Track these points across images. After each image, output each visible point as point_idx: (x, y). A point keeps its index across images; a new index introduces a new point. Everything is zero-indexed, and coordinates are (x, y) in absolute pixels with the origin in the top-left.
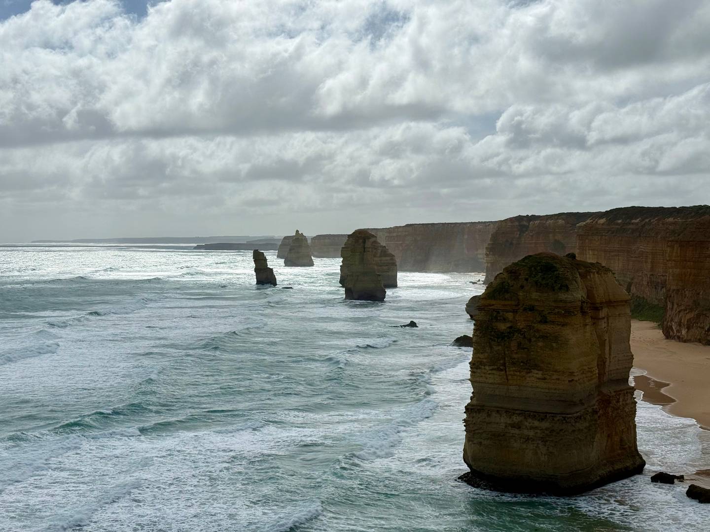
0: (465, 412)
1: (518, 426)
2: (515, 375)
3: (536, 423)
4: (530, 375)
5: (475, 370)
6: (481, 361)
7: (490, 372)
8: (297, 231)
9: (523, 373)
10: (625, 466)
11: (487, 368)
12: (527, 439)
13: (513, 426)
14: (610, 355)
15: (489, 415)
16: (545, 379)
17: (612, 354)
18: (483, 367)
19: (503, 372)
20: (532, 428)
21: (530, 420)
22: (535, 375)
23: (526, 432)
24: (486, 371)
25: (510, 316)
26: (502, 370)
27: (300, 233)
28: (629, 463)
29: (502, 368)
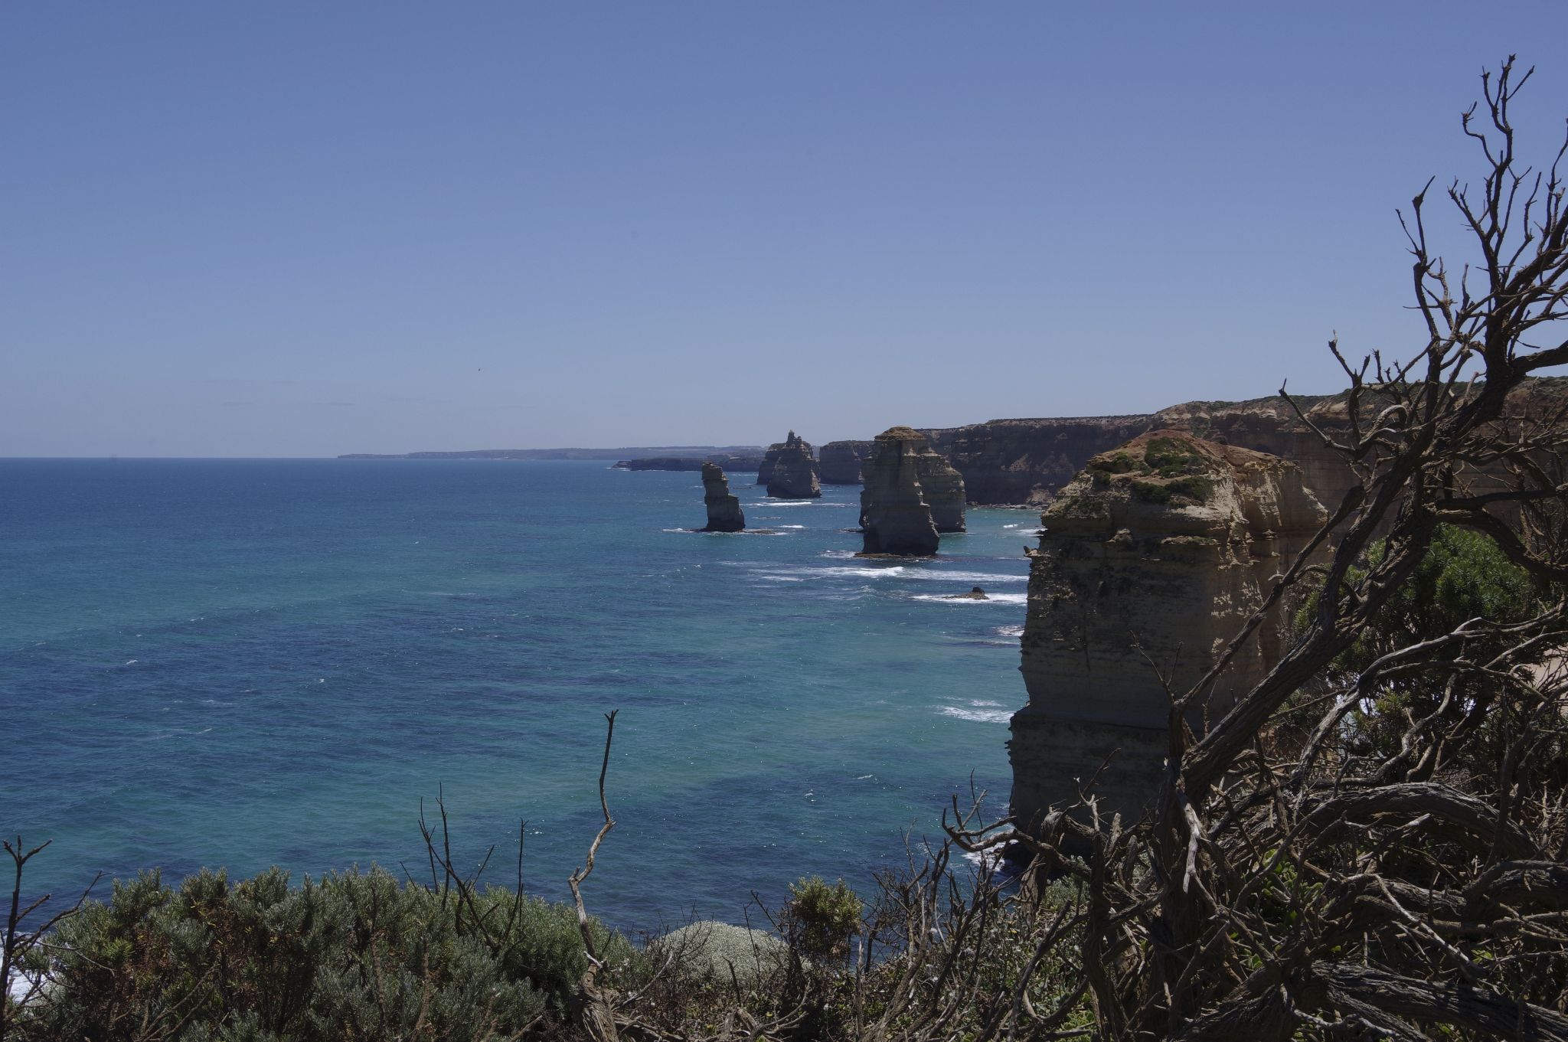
4: (1130, 657)
6: (1041, 634)
7: (1056, 653)
8: (791, 435)
9: (1117, 655)
11: (1051, 645)
15: (1052, 733)
18: (1043, 644)
19: (1080, 654)
20: (1131, 756)
21: (1128, 741)
22: (1139, 659)
24: (1049, 652)
26: (1077, 650)
29: (1080, 645)
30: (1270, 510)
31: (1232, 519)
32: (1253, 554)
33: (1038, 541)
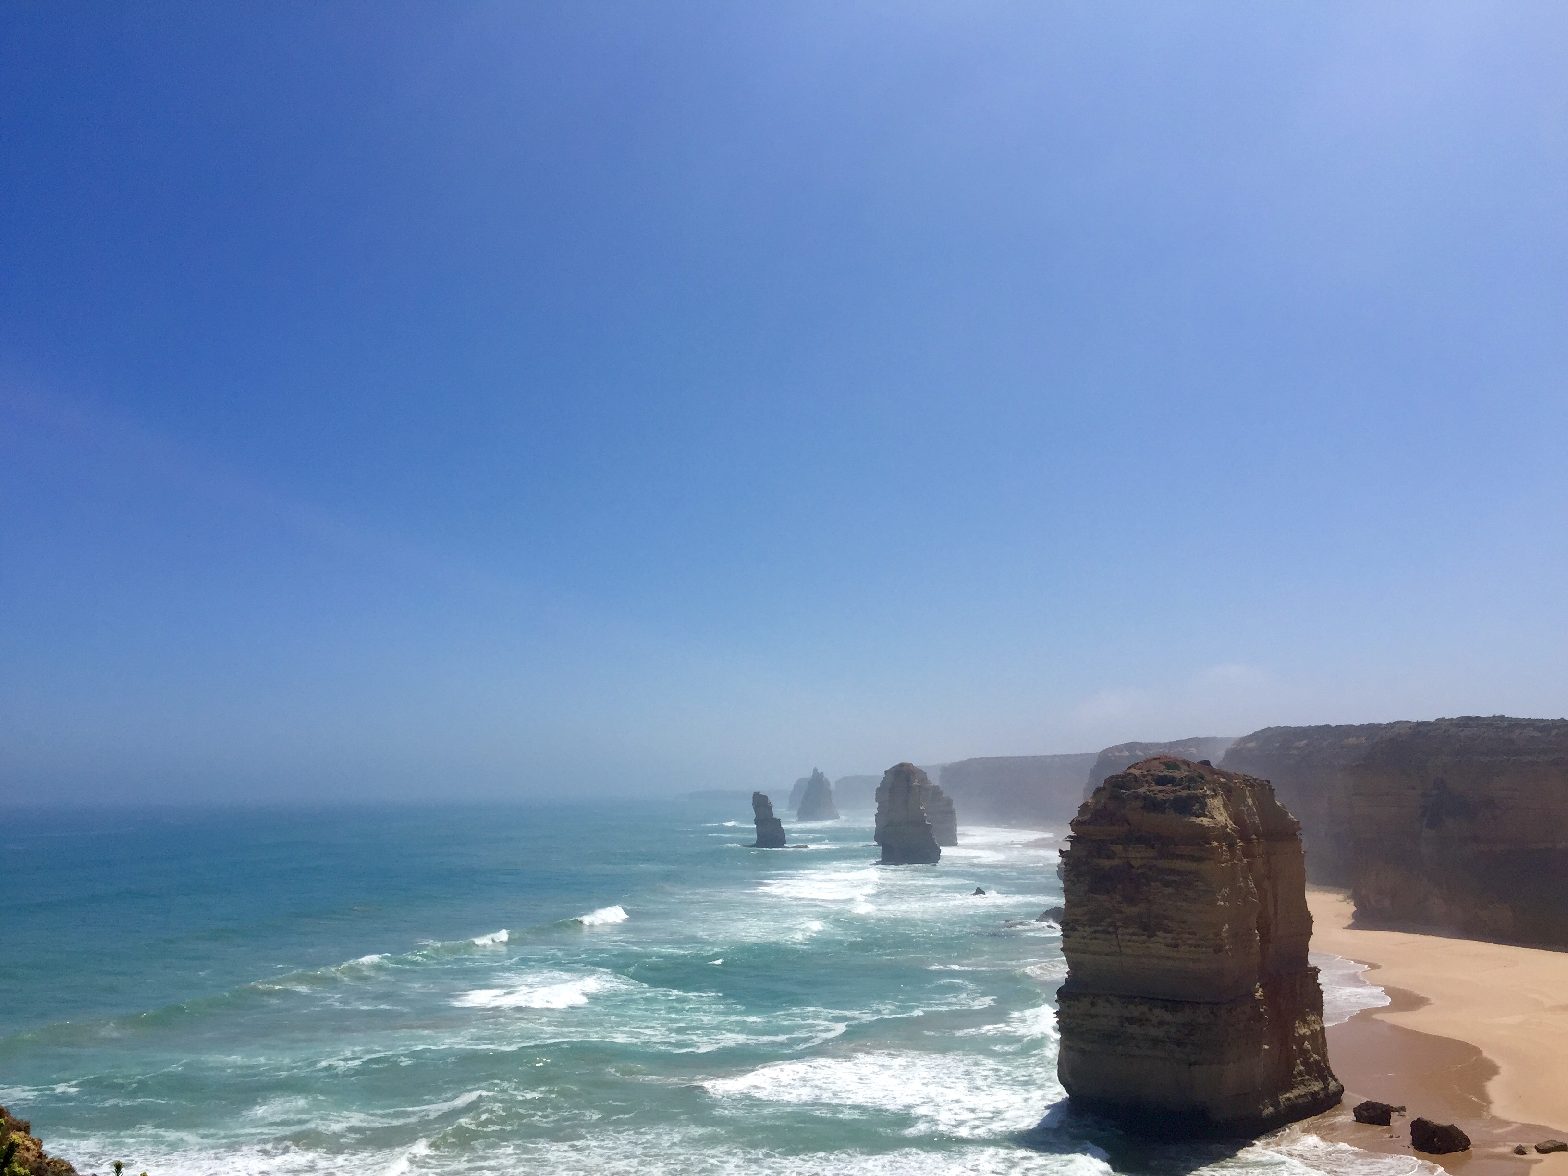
0: (1056, 1001)
1: (1140, 1021)
2: (1129, 941)
3: (1168, 1017)
4: (1152, 939)
5: (1069, 933)
6: (1077, 920)
7: (1093, 935)
8: (815, 771)
9: (1145, 937)
10: (1311, 1091)
11: (1087, 928)
12: (1156, 1042)
13: (1131, 1021)
14: (1276, 913)
15: (1093, 1004)
16: (1176, 946)
17: (1279, 912)
18: (1080, 928)
19: (1114, 936)
20: (1161, 1023)
21: (1157, 1012)
22: (1161, 940)
23: (1153, 1032)
24: (1085, 935)
25: (1118, 848)
26: (1109, 933)
27: (819, 771)
28: (1316, 1086)
29: (1111, 929)
30: (1253, 819)
31: (1227, 826)
32: (1246, 855)
33: (1069, 843)
